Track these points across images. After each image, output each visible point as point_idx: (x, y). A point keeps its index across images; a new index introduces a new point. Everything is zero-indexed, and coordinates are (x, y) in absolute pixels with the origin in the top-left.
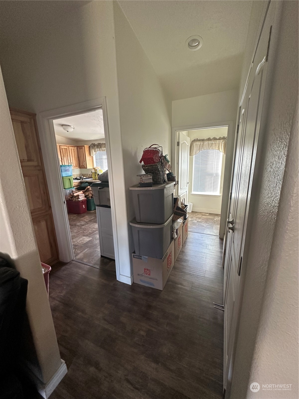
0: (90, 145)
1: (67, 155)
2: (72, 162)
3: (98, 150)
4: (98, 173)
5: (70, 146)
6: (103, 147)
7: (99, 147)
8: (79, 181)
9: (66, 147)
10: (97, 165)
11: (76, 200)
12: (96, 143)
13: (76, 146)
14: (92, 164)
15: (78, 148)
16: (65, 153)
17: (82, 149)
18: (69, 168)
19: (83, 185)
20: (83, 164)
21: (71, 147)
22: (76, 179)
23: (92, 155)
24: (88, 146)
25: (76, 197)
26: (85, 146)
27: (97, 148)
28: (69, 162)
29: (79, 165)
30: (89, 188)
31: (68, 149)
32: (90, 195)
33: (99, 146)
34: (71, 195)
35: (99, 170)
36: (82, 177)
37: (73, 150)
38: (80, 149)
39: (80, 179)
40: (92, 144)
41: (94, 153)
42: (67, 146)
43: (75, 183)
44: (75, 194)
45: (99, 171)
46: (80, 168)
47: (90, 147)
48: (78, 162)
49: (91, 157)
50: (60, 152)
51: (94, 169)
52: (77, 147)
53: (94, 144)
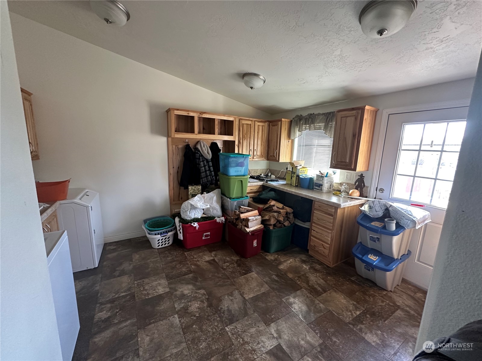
0: (293, 118)
1: (249, 136)
2: (255, 148)
3: (305, 128)
4: (297, 174)
5: (256, 121)
6: (318, 121)
7: (308, 122)
9: (249, 122)
10: (298, 157)
12: (305, 114)
13: (268, 121)
14: (290, 155)
15: (271, 124)
16: (247, 132)
17: (276, 125)
18: (244, 160)
19: (264, 195)
20: (273, 154)
21: (259, 122)
23: (292, 138)
24: (289, 120)
26: (283, 119)
27: (305, 124)
28: (252, 148)
29: (266, 154)
30: (274, 206)
31: (253, 126)
32: (273, 222)
33: (310, 120)
35: (301, 167)
36: (269, 175)
37: (261, 128)
38: (274, 126)
40: (297, 116)
41: (298, 133)
42: (252, 121)
44: (243, 216)
45: (300, 170)
46: (268, 160)
47: (291, 121)
48: (267, 148)
49: (290, 141)
50: (239, 130)
51: (292, 164)
52: (270, 122)
53: (301, 115)
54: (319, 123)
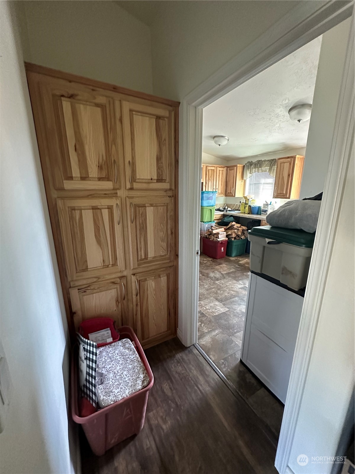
0: (246, 164)
1: (213, 178)
2: (217, 187)
3: (255, 171)
4: (249, 205)
5: (218, 167)
6: (264, 165)
7: (257, 166)
8: (222, 213)
9: (213, 168)
10: (249, 193)
11: (214, 239)
12: (254, 160)
13: (226, 167)
14: (243, 191)
15: (228, 169)
16: (211, 175)
17: (233, 169)
18: (213, 195)
19: (226, 220)
20: (231, 191)
22: (219, 210)
23: (245, 178)
24: (242, 165)
25: (215, 236)
26: (238, 165)
27: (255, 168)
28: (214, 187)
29: (225, 192)
30: (234, 225)
31: (215, 171)
32: (234, 235)
33: (259, 165)
34: (209, 232)
35: (252, 199)
36: (226, 208)
37: (221, 172)
38: (230, 170)
39: (223, 211)
40: (249, 162)
41: (249, 175)
42: (215, 167)
43: (217, 215)
44: (214, 232)
45: (251, 201)
46: (226, 196)
47: (244, 166)
48: (225, 187)
49: (243, 181)
50: (206, 174)
51: (245, 198)
52: (228, 167)
53: (252, 162)
54: (265, 167)
